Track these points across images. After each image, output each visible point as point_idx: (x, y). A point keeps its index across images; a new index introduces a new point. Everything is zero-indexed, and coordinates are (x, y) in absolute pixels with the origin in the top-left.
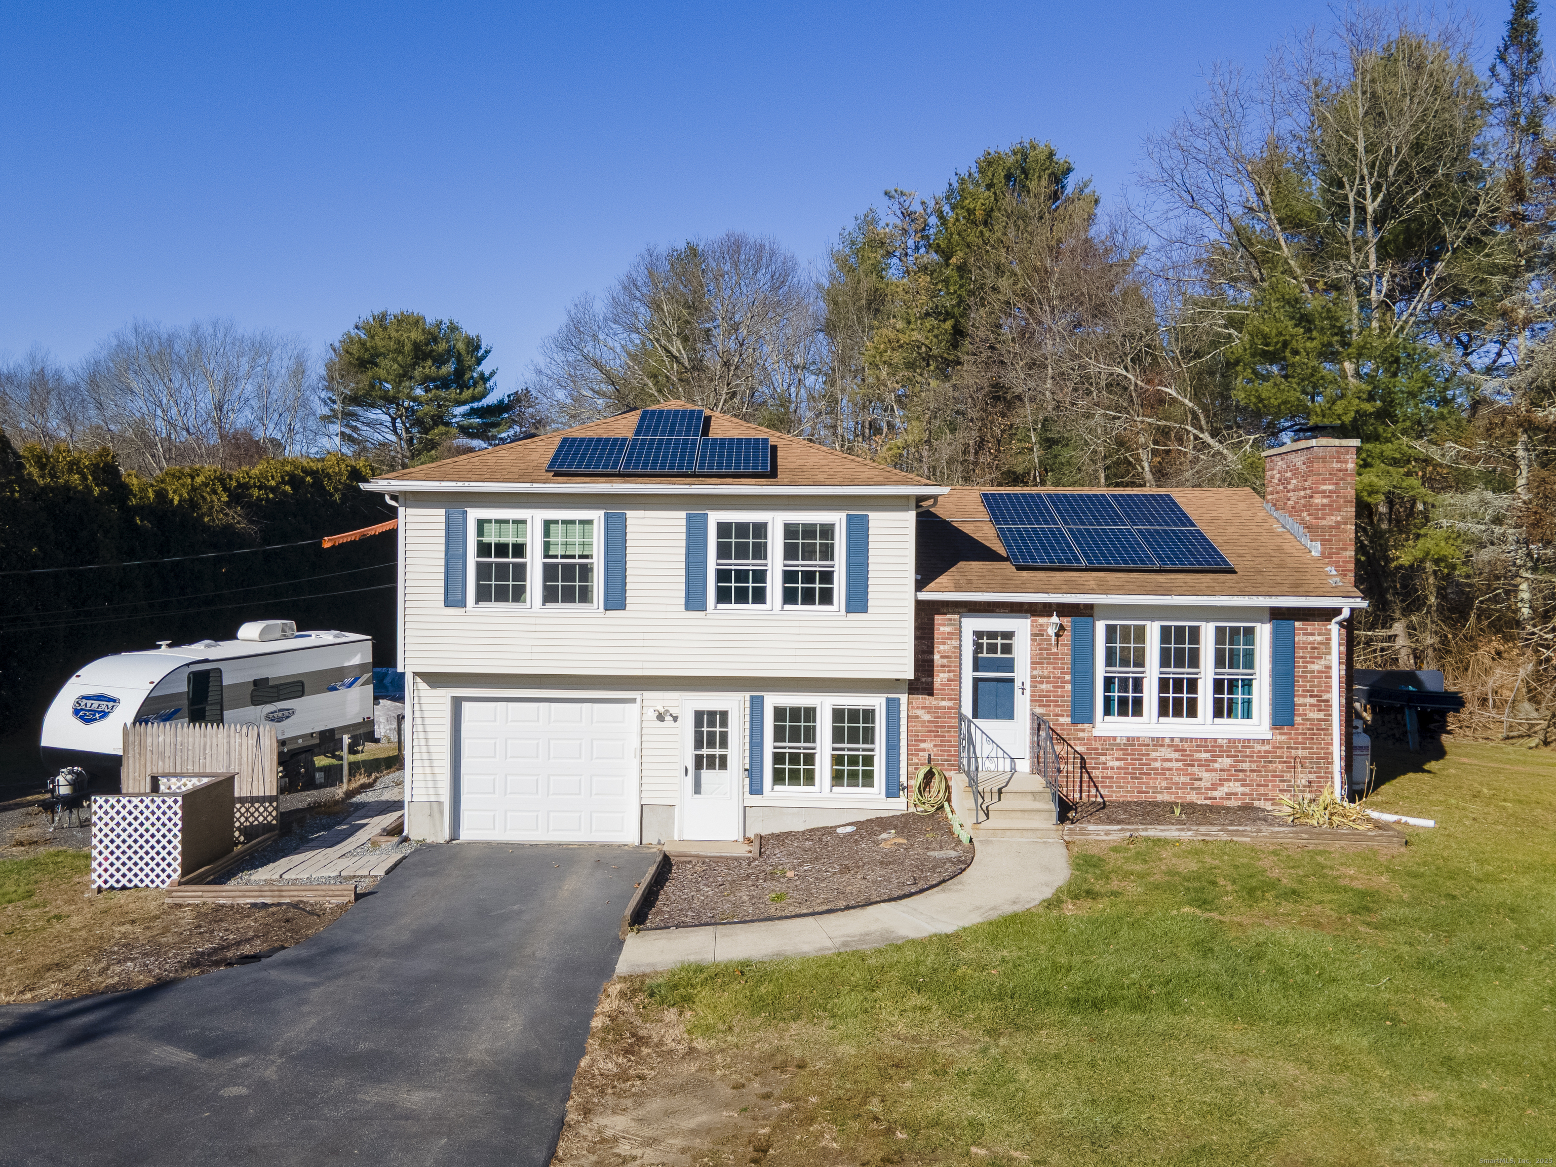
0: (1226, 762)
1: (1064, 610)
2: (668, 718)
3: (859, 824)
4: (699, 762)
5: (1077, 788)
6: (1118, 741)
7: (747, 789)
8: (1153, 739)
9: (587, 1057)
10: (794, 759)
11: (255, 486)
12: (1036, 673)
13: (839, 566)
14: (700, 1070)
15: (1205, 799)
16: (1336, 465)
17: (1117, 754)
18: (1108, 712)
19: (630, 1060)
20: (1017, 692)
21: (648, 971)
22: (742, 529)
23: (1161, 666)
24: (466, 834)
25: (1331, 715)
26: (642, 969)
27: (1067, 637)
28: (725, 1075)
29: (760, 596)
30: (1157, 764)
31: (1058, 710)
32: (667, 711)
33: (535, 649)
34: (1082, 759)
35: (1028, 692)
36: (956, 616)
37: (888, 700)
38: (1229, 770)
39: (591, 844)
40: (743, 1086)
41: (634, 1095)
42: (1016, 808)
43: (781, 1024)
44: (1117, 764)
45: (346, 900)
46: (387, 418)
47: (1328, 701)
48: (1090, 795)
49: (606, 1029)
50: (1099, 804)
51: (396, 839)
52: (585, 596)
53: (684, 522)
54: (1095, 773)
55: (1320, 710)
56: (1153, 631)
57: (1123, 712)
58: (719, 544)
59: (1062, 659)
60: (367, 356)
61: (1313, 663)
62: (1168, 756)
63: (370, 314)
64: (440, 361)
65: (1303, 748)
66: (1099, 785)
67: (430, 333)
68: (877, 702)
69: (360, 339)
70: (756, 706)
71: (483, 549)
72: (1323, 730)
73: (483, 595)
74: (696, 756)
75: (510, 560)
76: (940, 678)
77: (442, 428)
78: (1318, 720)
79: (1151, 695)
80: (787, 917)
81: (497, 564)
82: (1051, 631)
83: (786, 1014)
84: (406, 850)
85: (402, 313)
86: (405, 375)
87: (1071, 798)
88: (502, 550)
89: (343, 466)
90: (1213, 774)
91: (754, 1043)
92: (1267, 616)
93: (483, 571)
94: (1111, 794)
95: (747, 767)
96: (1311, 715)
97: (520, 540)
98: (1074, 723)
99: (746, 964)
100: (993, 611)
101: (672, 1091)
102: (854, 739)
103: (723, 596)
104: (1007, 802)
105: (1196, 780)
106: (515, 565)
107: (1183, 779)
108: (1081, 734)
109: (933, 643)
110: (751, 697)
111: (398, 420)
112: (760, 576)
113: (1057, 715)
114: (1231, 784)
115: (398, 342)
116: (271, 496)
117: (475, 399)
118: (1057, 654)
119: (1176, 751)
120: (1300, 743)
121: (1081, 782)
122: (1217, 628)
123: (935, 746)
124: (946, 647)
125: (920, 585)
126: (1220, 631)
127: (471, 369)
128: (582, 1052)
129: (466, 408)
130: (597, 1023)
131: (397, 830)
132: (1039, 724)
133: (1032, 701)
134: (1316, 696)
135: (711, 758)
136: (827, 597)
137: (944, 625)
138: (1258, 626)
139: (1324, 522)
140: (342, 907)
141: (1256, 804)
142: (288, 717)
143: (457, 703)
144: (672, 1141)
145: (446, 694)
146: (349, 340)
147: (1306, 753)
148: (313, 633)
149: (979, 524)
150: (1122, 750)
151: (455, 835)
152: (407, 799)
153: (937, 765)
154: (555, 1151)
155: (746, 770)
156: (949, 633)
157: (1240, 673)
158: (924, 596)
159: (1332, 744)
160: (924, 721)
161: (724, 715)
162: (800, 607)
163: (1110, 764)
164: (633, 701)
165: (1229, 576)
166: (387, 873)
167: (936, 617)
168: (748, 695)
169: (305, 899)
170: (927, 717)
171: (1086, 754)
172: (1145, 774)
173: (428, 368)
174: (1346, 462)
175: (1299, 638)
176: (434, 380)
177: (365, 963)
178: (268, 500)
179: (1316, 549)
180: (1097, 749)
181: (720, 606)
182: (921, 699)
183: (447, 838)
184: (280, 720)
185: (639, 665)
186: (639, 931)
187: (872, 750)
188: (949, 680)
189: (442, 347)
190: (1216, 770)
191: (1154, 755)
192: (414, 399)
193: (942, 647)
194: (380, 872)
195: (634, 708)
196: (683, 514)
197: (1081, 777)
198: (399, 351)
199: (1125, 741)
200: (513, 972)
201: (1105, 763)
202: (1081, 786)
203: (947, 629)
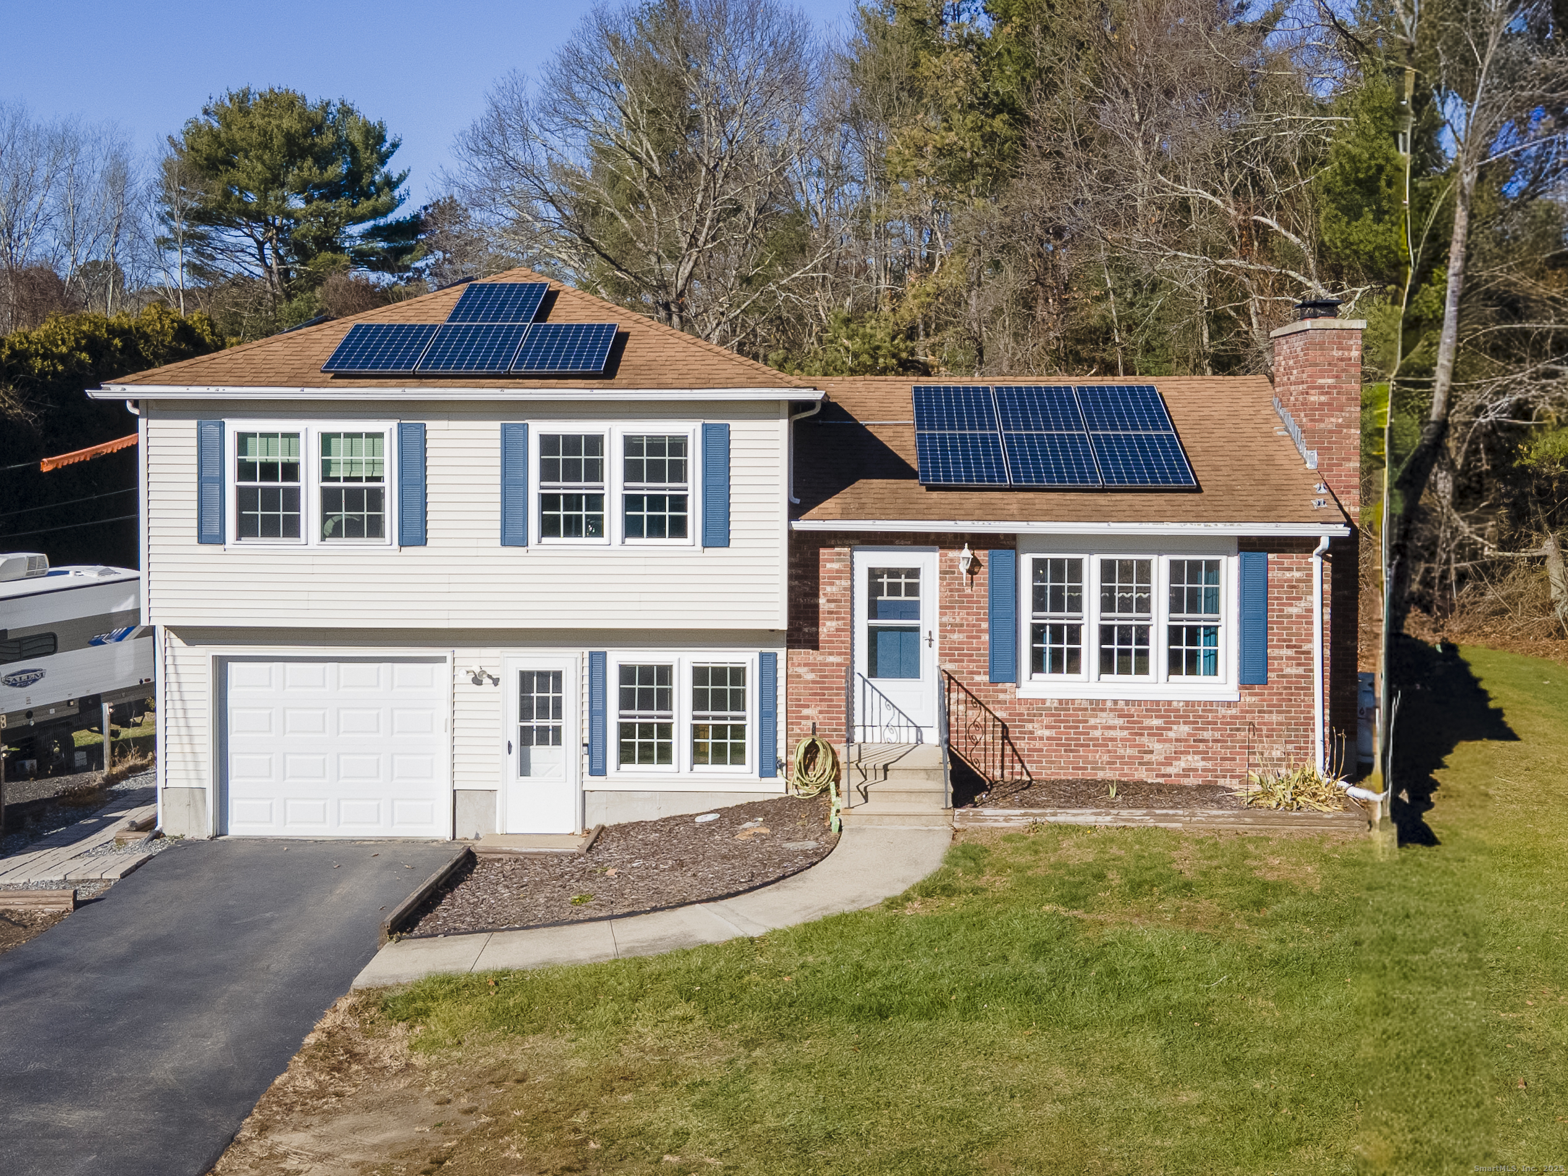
0: (1184, 730)
1: (977, 541)
2: (486, 680)
3: (723, 812)
4: (526, 736)
5: (998, 764)
6: (1048, 704)
7: (586, 769)
8: (1091, 701)
9: (286, 1075)
10: (646, 731)
11: (37, 354)
12: (945, 619)
13: (694, 487)
14: (409, 1086)
15: (1157, 776)
16: (1337, 353)
17: (1046, 721)
18: (1037, 666)
19: (334, 1077)
20: (924, 644)
21: (389, 983)
22: (572, 443)
23: (1102, 610)
24: (236, 829)
25: (1312, 671)
26: (384, 981)
27: (983, 574)
28: (434, 1091)
29: (597, 528)
30: (1097, 733)
31: (973, 666)
32: (484, 672)
33: (313, 596)
34: (1004, 726)
35: (936, 644)
36: (847, 550)
37: (762, 655)
38: (1186, 740)
39: (392, 840)
40: (449, 1102)
41: (324, 1112)
42: (901, 788)
43: (518, 1037)
44: (1047, 733)
45: (63, 907)
46: (250, 241)
47: (1309, 653)
48: (1015, 772)
49: (319, 1046)
50: (1024, 782)
51: (146, 835)
52: (376, 529)
53: (498, 435)
54: (1020, 745)
55: (1299, 665)
56: (1092, 566)
57: (1056, 667)
58: (542, 461)
59: (979, 602)
60: (221, 153)
61: (1291, 605)
62: (1111, 722)
63: (225, 93)
64: (323, 159)
65: (1278, 712)
66: (1025, 759)
67: (310, 120)
68: (748, 658)
69: (211, 128)
70: (597, 665)
71: (245, 470)
72: (1302, 688)
73: (246, 528)
74: (522, 728)
75: (280, 484)
76: (827, 628)
77: (329, 255)
78: (1297, 676)
79: (1090, 647)
80: (579, 922)
81: (264, 489)
82: (963, 567)
83: (528, 1027)
84: (157, 847)
85: (272, 91)
86: (274, 180)
87: (990, 776)
88: (269, 471)
89: (167, 322)
90: (1167, 745)
91: (480, 1057)
92: (1235, 547)
93: (245, 498)
94: (1041, 771)
95: (586, 741)
96: (1288, 671)
97: (292, 459)
98: (993, 682)
99: (505, 973)
100: (892, 543)
101: (367, 1108)
102: (719, 704)
103: (549, 528)
104: (895, 781)
105: (1146, 752)
106: (285, 489)
107: (1129, 751)
108: (1002, 696)
109: (817, 584)
110: (591, 654)
111: (267, 245)
112: (596, 502)
113: (972, 673)
114: (1190, 757)
115: (264, 133)
116: (60, 368)
117: (376, 213)
118: (972, 596)
119: (1120, 716)
120: (1274, 706)
121: (1003, 755)
122: (1172, 563)
123: (821, 712)
124: (834, 589)
125: (795, 512)
126: (1176, 567)
127: (370, 169)
128: (283, 1068)
129: (368, 225)
130: (310, 1040)
131: (149, 825)
132: (949, 682)
133: (941, 655)
134: (1295, 646)
135: (543, 731)
136: (679, 528)
137: (832, 561)
138: (1223, 559)
139: (1322, 426)
140: (57, 917)
141: (1221, 782)
142: (35, 680)
143: (221, 665)
144: (348, 1157)
145: (205, 654)
146: (195, 131)
147: (1281, 718)
148: (72, 568)
149: (900, 429)
150: (1053, 715)
151: (221, 827)
152: (160, 784)
153: (822, 736)
154: (214, 1166)
155: (584, 745)
156: (838, 571)
157: (1201, 619)
158: (799, 525)
159: (1313, 706)
160: (807, 682)
161: (558, 676)
162: (645, 541)
163: (1038, 733)
164: (442, 660)
165: (1191, 497)
166: (123, 876)
167: (822, 551)
168: (586, 651)
169: (12, 908)
170: (810, 676)
171: (1008, 720)
172: (1082, 745)
173: (308, 169)
174: (1349, 349)
175: (1274, 574)
176: (317, 187)
177: (64, 979)
178: (55, 373)
179: (1312, 459)
180: (1022, 714)
181: (545, 540)
182: (803, 654)
183: (211, 833)
184: (24, 684)
185: (444, 615)
186: (399, 939)
187: (743, 718)
188: (837, 630)
189: (327, 139)
190: (1170, 741)
191: (1092, 722)
192: (288, 215)
193: (829, 589)
194: (115, 875)
195: (444, 669)
196: (496, 425)
197: (1003, 749)
198: (265, 146)
199: (1056, 705)
200: (236, 988)
201: (1031, 733)
202: (1002, 761)
203: (836, 566)
